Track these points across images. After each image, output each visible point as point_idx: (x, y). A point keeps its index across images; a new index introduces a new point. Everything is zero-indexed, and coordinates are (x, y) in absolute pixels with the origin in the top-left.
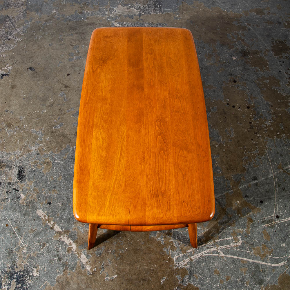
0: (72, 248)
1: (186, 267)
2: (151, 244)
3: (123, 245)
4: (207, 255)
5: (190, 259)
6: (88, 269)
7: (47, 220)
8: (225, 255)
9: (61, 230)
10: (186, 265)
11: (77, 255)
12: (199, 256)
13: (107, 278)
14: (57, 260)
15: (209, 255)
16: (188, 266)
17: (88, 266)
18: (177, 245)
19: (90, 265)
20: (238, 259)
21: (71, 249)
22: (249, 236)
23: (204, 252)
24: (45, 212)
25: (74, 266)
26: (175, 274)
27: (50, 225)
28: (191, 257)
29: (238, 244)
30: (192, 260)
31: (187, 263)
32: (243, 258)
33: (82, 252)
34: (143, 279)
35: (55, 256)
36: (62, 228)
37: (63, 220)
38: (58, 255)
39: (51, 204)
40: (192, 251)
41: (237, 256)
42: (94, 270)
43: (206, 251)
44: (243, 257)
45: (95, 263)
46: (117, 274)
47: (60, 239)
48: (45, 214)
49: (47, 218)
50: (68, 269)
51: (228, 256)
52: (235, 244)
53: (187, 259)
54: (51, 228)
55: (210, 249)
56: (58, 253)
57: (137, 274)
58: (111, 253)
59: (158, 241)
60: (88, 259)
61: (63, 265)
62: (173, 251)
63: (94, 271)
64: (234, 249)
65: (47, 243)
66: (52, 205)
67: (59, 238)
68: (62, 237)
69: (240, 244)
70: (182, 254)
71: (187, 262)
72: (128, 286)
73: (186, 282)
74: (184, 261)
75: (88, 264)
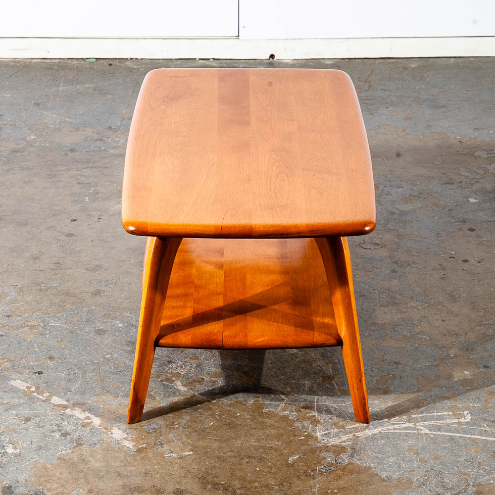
0: (92, 422)
1: (346, 444)
2: (267, 418)
3: (205, 419)
4: (391, 431)
5: (354, 435)
6: (128, 445)
7: (33, 392)
8: (432, 432)
9: (66, 403)
10: (344, 441)
11: (104, 430)
12: (373, 433)
13: (170, 455)
14: (58, 436)
15: (396, 431)
16: (349, 443)
17: (128, 442)
18: (324, 420)
19: (133, 441)
20: (461, 437)
21: (89, 424)
22: (488, 412)
23: (386, 428)
24: (28, 383)
25: (97, 442)
26: (320, 452)
27: (40, 397)
28: (355, 434)
29: (462, 420)
30: (358, 437)
31: (347, 440)
32: (473, 436)
33: (114, 428)
34: (249, 457)
35: (53, 431)
36: (67, 401)
37: (71, 391)
38: (59, 431)
39: (42, 373)
40: (359, 427)
41: (459, 433)
42: (141, 446)
43: (388, 427)
44: (475, 435)
45: (143, 439)
46: (191, 450)
47: (64, 413)
48: (29, 385)
49: (33, 389)
50: (85, 446)
51: (438, 433)
52: (457, 420)
53: (347, 436)
54: (44, 401)
55: (399, 425)
56: (60, 428)
57: (235, 451)
58: (178, 428)
59: (283, 416)
60: (127, 434)
61: (72, 441)
62: (317, 426)
63: (142, 448)
64: (454, 426)
65: (35, 417)
66: (45, 375)
67: (63, 411)
68: (68, 410)
69: (466, 421)
70: (336, 430)
71: (347, 438)
72: (217, 464)
73: (344, 461)
74: (340, 438)
75: (128, 440)
